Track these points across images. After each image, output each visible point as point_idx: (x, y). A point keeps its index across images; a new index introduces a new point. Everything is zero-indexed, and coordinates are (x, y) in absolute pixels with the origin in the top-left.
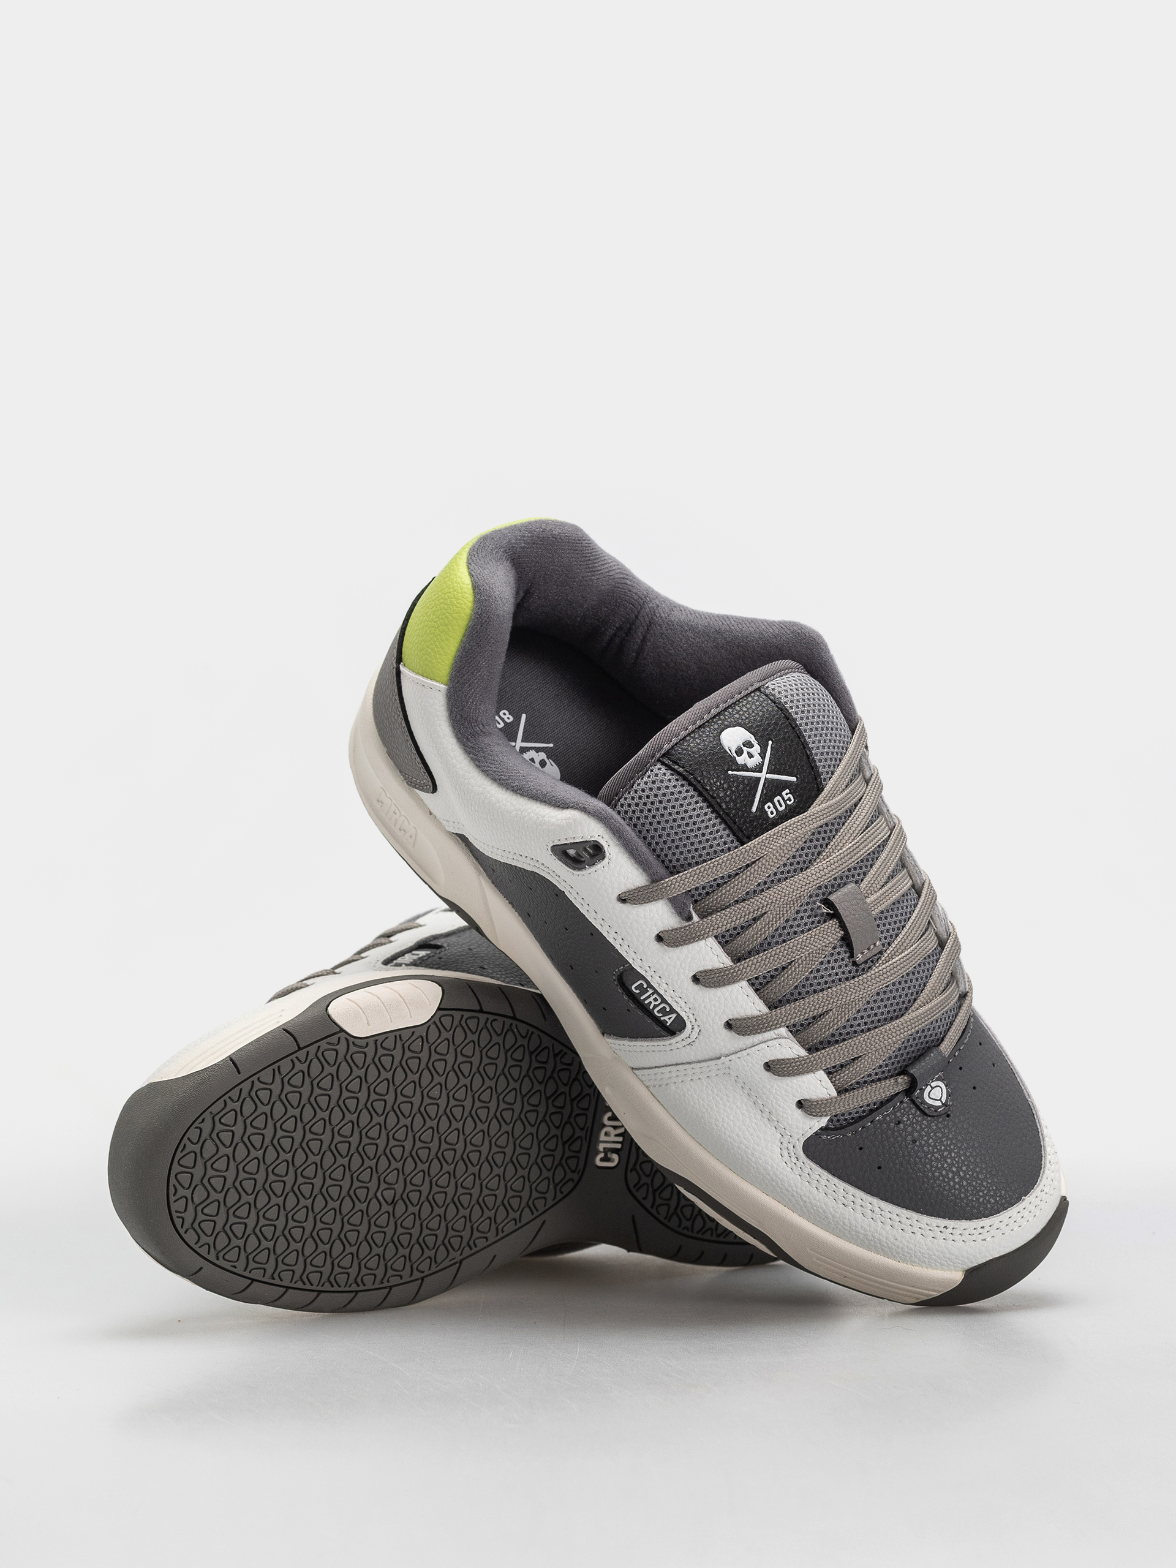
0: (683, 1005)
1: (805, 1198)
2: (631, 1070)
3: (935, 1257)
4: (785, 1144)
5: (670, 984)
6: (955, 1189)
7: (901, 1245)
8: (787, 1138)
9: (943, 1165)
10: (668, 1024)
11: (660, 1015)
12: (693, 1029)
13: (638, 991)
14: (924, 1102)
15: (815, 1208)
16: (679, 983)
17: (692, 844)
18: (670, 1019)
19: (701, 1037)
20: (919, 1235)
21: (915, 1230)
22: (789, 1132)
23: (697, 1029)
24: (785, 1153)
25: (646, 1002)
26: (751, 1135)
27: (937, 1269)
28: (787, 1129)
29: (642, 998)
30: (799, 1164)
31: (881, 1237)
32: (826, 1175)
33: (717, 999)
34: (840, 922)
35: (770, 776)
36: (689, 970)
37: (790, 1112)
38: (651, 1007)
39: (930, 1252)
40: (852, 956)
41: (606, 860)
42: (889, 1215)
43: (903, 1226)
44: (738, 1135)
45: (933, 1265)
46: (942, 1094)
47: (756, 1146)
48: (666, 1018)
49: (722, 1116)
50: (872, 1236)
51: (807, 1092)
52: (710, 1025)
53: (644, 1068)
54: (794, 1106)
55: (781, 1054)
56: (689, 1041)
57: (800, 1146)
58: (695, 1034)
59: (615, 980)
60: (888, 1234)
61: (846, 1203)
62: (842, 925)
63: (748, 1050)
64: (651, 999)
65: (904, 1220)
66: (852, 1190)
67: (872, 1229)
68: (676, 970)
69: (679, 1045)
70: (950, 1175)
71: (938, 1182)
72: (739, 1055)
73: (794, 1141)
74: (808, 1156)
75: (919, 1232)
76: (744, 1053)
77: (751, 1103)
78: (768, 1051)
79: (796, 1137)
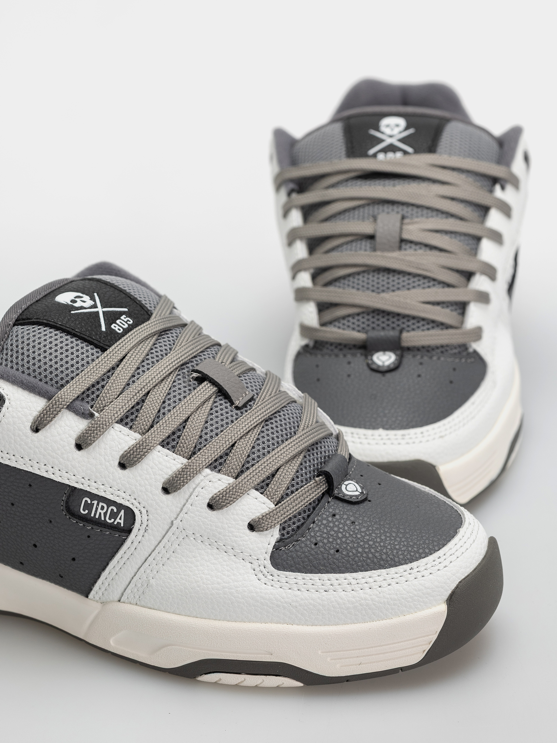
0: (124, 495)
1: (294, 604)
2: (119, 603)
3: (416, 598)
4: (257, 569)
5: (105, 483)
6: (403, 542)
7: (386, 600)
8: (256, 563)
9: (384, 531)
10: (122, 525)
11: (113, 520)
12: (141, 513)
13: (87, 511)
14: (345, 495)
15: (306, 608)
16: (111, 477)
17: (67, 362)
18: (120, 519)
19: (151, 516)
20: (393, 584)
21: (390, 581)
22: (255, 556)
23: (144, 511)
24: (260, 576)
25: (97, 517)
26: (228, 576)
27: (423, 609)
28: (252, 554)
29: (92, 515)
30: (276, 578)
31: (367, 601)
32: (299, 575)
33: (145, 472)
34: (210, 382)
35: (105, 309)
36: (113, 460)
37: (247, 538)
38: (103, 519)
39: (411, 595)
40: (232, 403)
41: (7, 402)
42: (364, 581)
43: (379, 584)
44: (219, 583)
45: (419, 606)
46: (356, 487)
47: (236, 583)
48: (118, 520)
49: (199, 575)
50: (360, 604)
51: (251, 512)
52: (152, 500)
53: (125, 589)
54: (248, 531)
55: (215, 488)
56: (144, 526)
57: (268, 563)
58: (145, 517)
59: (66, 515)
60: (371, 595)
61: (326, 589)
62: (214, 383)
63: (189, 500)
64: (99, 510)
65: (377, 578)
66: (325, 576)
67: (358, 599)
68: (104, 467)
69: (139, 538)
70: (394, 535)
71: (387, 542)
72: (185, 510)
73: (261, 562)
74: (278, 569)
75: (393, 582)
76: (188, 505)
77: (216, 551)
78: (205, 492)
79: (262, 558)
